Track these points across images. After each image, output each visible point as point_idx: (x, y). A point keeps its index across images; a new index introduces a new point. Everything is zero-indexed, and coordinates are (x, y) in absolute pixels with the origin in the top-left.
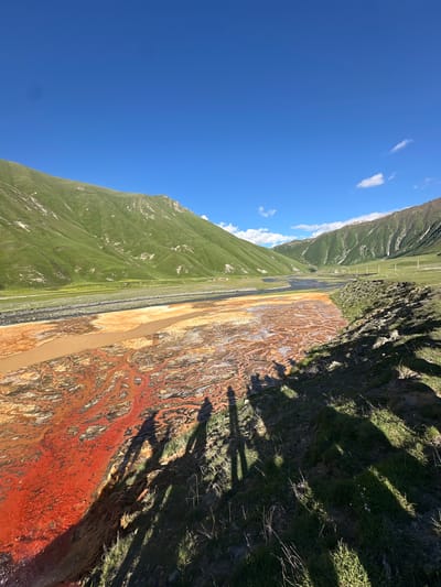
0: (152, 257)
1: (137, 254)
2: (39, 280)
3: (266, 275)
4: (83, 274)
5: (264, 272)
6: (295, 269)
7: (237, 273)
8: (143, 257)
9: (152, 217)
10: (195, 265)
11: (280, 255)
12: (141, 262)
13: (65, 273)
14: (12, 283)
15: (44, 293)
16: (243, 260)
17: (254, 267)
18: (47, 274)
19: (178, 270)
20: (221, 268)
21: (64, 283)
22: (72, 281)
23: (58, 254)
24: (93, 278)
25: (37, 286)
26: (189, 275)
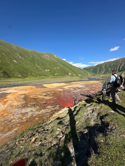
0: (49, 70)
1: (45, 69)
2: (20, 76)
3: (80, 76)
4: (31, 75)
5: (80, 75)
6: (89, 75)
7: (72, 76)
8: (46, 70)
9: (49, 59)
10: (60, 73)
11: (84, 70)
12: (45, 72)
13: (26, 74)
14: (13, 76)
15: (21, 79)
16: (74, 72)
17: (77, 74)
18: (22, 75)
19: (56, 74)
20: (67, 74)
21: (26, 77)
22: (28, 76)
23: (24, 69)
24: (33, 76)
25: (19, 77)
26: (59, 76)
